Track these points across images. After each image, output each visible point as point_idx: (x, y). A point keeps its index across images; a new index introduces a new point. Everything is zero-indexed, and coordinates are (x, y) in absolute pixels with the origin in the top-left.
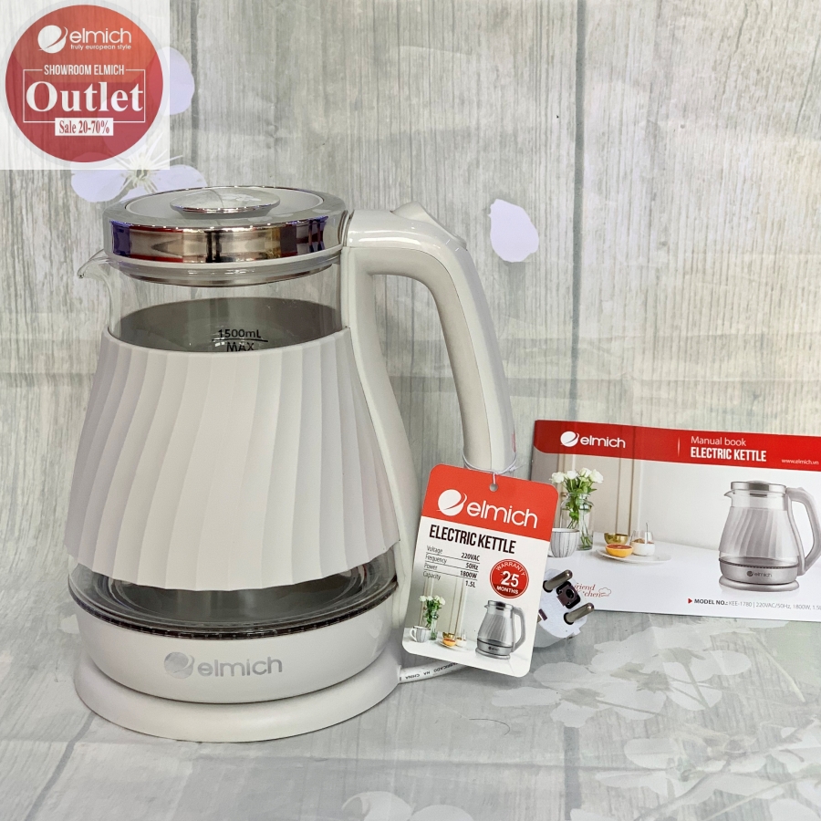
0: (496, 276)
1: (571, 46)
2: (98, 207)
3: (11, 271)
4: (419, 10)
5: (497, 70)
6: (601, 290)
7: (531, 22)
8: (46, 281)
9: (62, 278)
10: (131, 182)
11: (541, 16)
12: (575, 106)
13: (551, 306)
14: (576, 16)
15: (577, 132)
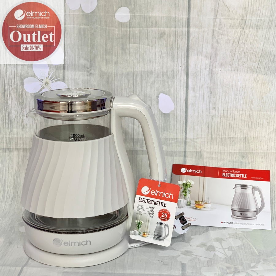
0: (161, 118)
1: (185, 44)
2: (33, 95)
3: (4, 115)
4: (136, 32)
5: (161, 52)
6: (194, 122)
7: (172, 37)
8: (15, 118)
9: (21, 117)
10: (43, 87)
11: (175, 34)
12: (186, 64)
13: (178, 128)
14: (186, 35)
15: (187, 72)
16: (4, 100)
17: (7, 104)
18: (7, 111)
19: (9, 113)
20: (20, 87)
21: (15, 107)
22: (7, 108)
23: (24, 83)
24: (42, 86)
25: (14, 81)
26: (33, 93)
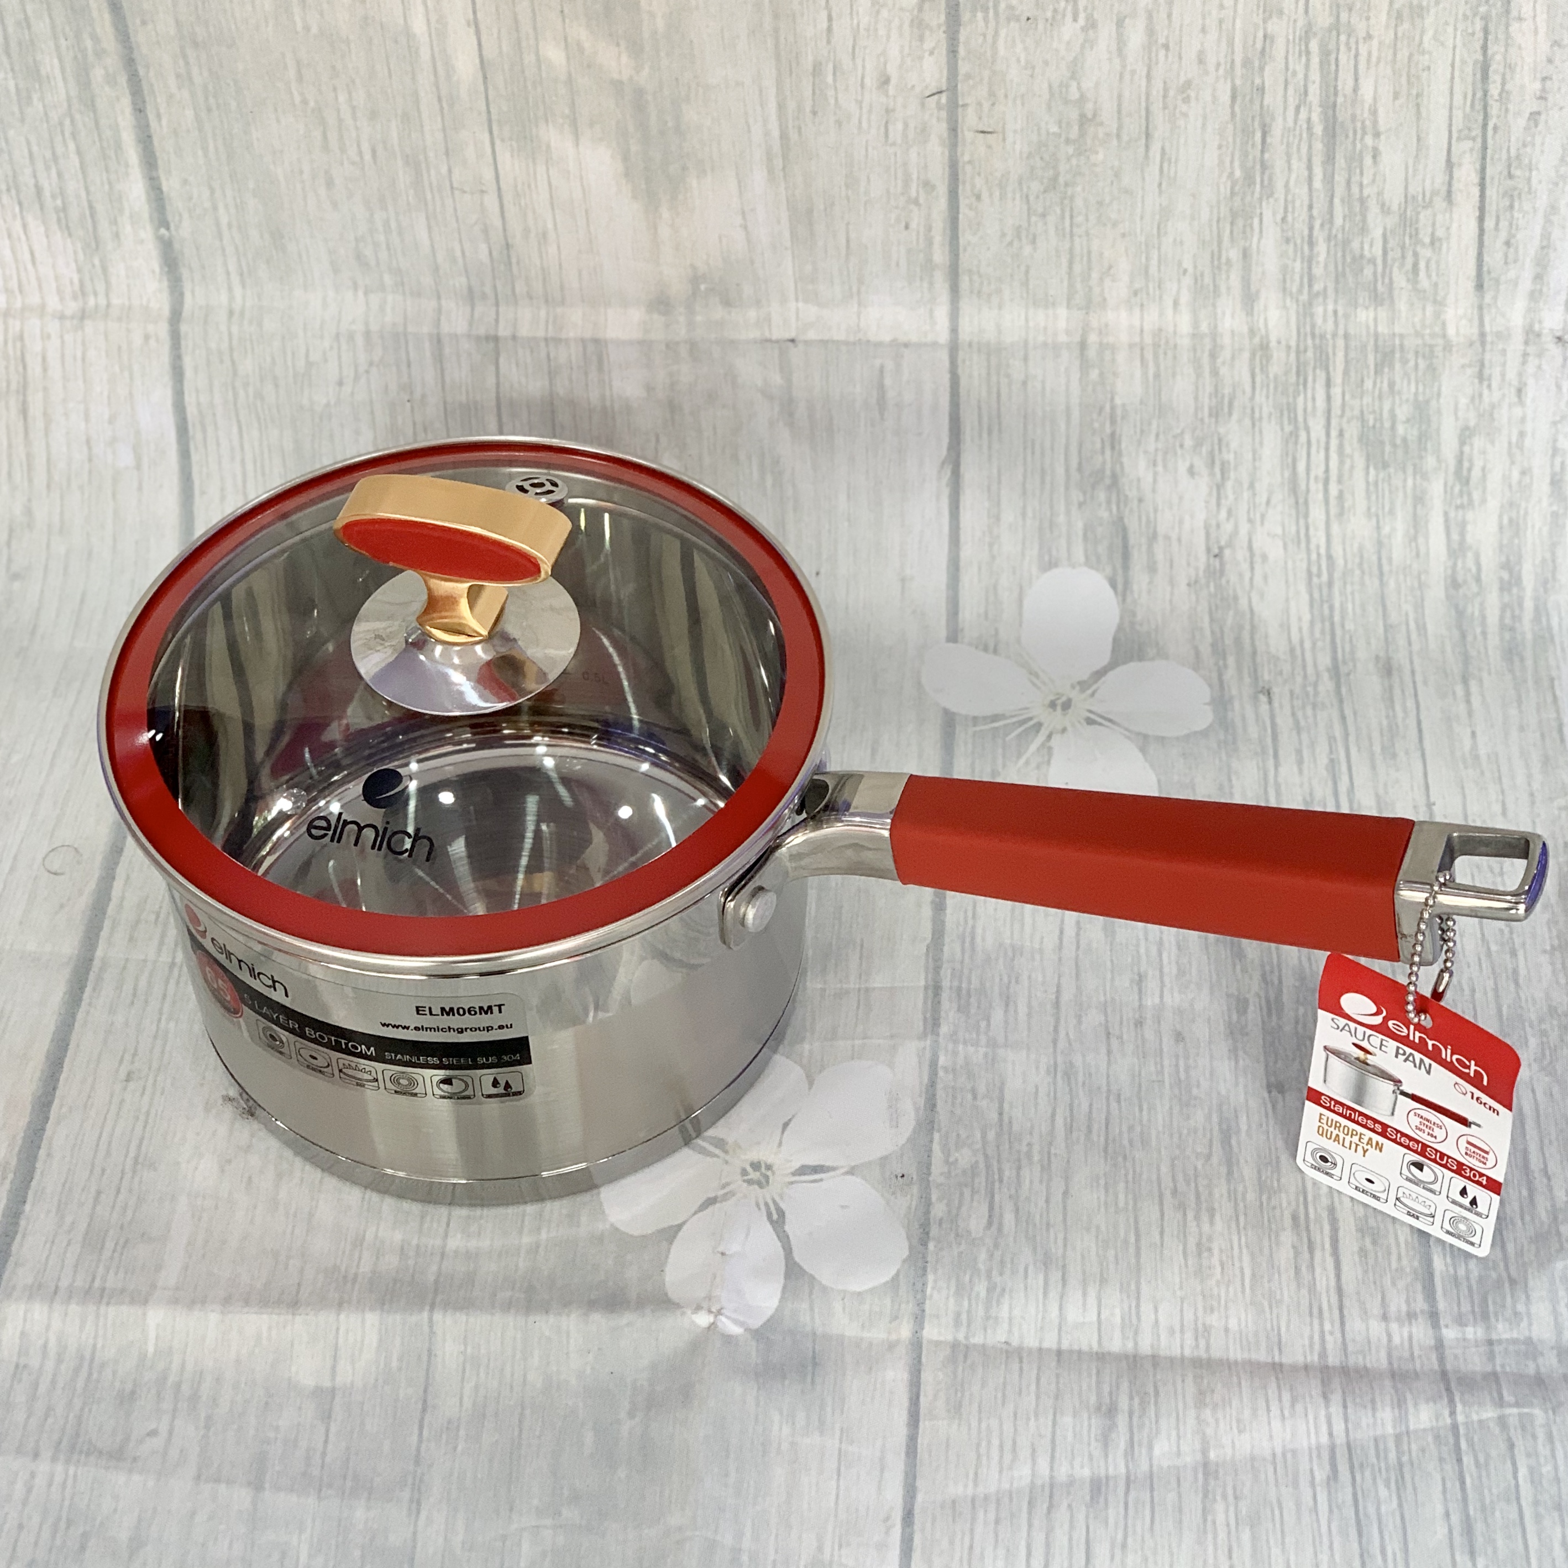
16: (1337, 618)
17: (1316, 595)
18: (1314, 556)
19: (1303, 545)
20: (1234, 692)
21: (1265, 578)
22: (1314, 570)
23: (1208, 708)
24: (1093, 695)
25: (1279, 721)
26: (1153, 659)
